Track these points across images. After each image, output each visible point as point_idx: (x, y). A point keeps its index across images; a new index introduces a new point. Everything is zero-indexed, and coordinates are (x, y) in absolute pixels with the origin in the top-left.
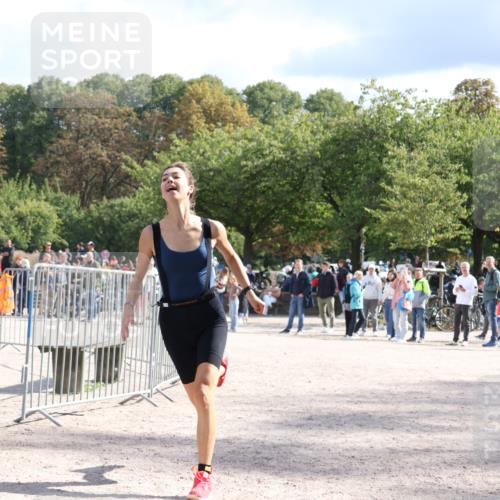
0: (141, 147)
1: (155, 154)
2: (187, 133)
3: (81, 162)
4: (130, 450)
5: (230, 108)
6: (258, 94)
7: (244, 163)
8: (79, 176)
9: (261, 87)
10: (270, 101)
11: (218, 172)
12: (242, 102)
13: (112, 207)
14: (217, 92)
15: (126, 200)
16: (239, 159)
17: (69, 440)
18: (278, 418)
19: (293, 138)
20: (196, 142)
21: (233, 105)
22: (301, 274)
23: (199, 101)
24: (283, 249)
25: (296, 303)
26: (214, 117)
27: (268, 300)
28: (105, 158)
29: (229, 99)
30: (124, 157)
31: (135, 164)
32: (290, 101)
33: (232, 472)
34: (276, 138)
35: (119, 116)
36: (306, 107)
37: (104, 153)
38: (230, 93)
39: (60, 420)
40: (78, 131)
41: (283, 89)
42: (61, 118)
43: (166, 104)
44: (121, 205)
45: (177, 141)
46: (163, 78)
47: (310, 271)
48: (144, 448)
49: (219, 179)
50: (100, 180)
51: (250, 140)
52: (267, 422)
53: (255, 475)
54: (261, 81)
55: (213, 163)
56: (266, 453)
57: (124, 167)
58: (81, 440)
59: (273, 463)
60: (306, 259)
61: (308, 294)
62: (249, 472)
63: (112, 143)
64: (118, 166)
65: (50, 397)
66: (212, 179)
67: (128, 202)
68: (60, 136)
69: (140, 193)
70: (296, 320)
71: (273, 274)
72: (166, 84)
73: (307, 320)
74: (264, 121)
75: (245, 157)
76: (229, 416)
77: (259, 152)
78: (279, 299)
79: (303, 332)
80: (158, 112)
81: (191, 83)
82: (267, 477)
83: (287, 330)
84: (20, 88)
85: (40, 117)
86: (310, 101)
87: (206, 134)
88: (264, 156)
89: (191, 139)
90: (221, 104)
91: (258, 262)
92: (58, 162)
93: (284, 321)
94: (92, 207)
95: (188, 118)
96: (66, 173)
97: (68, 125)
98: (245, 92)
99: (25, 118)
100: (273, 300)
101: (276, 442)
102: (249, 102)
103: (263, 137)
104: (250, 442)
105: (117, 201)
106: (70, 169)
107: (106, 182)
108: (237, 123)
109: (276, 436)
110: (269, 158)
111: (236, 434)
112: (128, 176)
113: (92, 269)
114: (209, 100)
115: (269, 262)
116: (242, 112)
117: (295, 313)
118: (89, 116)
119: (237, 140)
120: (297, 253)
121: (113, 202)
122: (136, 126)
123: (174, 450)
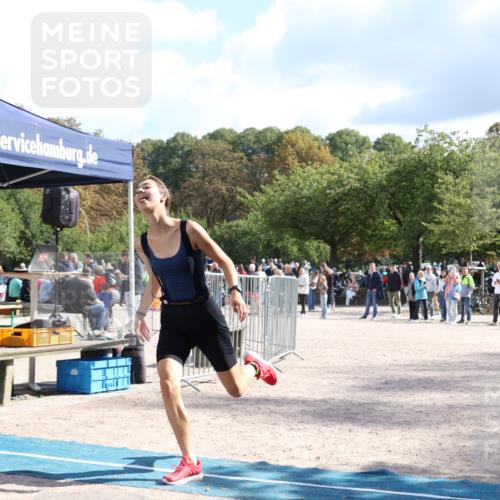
0: (250, 182)
1: (262, 186)
2: (285, 170)
3: (206, 194)
4: (251, 409)
5: (316, 150)
6: (338, 139)
7: (328, 191)
8: (205, 205)
9: (340, 134)
10: (347, 144)
11: (309, 198)
12: (325, 145)
13: (230, 227)
14: (307, 139)
15: (241, 222)
16: (325, 189)
17: (206, 401)
18: (362, 383)
19: (366, 171)
20: (292, 177)
21: (319, 148)
22: (374, 274)
23: (293, 146)
24: (360, 255)
25: (371, 295)
26: (305, 158)
27: (350, 294)
28: (224, 191)
29: (316, 144)
30: (239, 189)
31: (247, 195)
32: (362, 143)
33: (329, 423)
34: (352, 172)
35: (234, 159)
36: (374, 147)
37: (223, 188)
38: (316, 139)
39: (199, 387)
40: (204, 172)
41: (356, 135)
42: (192, 162)
43: (269, 149)
44: (237, 226)
45: (278, 177)
46: (266, 130)
47: (381, 271)
48: (262, 407)
49: (310, 204)
50: (221, 207)
51: (333, 174)
52: (354, 386)
53: (347, 426)
54: (339, 129)
55: (306, 192)
56: (354, 410)
57: (238, 197)
58: (216, 402)
59: (360, 417)
60: (378, 263)
61: (379, 290)
62: (342, 423)
63: (229, 180)
64: (234, 197)
65: (191, 369)
66: (304, 204)
67: (242, 224)
68: (191, 176)
69: (251, 216)
70: (371, 309)
71: (353, 274)
72: (269, 134)
73: (380, 309)
74: (342, 159)
75: (329, 187)
76: (324, 382)
77: (340, 183)
78: (358, 293)
79: (377, 318)
80: (263, 155)
81: (287, 133)
82: (356, 428)
83: (365, 317)
84: (161, 141)
85: (176, 162)
86: (377, 142)
87: (300, 170)
88: (344, 186)
89: (288, 175)
90: (310, 148)
91: (341, 266)
92: (190, 196)
93: (362, 309)
94: (216, 227)
95: (285, 159)
96: (196, 203)
97: (197, 168)
98: (327, 138)
99: (165, 164)
100: (354, 294)
101: (362, 401)
102: (330, 145)
103: (342, 171)
104: (342, 401)
105: (234, 223)
106: (199, 200)
107: (225, 209)
108: (322, 161)
109: (361, 397)
110: (347, 188)
111: (331, 396)
112: (241, 204)
113: (218, 274)
114: (301, 145)
115: (349, 266)
116: (326, 153)
117: (371, 304)
118: (212, 160)
119: (323, 174)
120: (370, 258)
121: (231, 223)
122: (247, 166)
123: (285, 408)
